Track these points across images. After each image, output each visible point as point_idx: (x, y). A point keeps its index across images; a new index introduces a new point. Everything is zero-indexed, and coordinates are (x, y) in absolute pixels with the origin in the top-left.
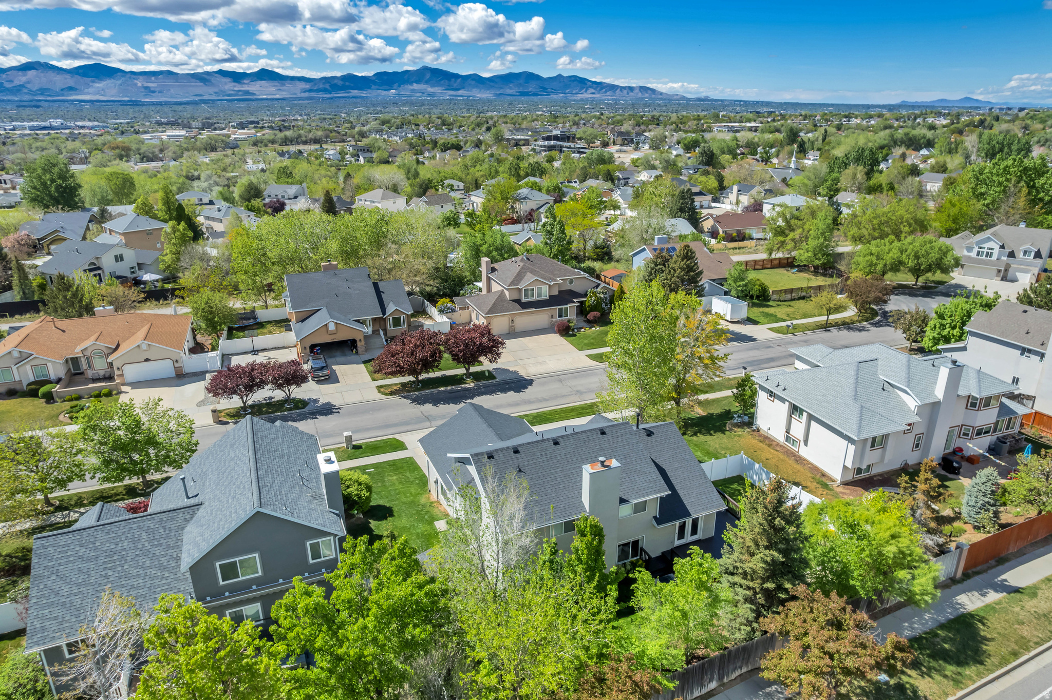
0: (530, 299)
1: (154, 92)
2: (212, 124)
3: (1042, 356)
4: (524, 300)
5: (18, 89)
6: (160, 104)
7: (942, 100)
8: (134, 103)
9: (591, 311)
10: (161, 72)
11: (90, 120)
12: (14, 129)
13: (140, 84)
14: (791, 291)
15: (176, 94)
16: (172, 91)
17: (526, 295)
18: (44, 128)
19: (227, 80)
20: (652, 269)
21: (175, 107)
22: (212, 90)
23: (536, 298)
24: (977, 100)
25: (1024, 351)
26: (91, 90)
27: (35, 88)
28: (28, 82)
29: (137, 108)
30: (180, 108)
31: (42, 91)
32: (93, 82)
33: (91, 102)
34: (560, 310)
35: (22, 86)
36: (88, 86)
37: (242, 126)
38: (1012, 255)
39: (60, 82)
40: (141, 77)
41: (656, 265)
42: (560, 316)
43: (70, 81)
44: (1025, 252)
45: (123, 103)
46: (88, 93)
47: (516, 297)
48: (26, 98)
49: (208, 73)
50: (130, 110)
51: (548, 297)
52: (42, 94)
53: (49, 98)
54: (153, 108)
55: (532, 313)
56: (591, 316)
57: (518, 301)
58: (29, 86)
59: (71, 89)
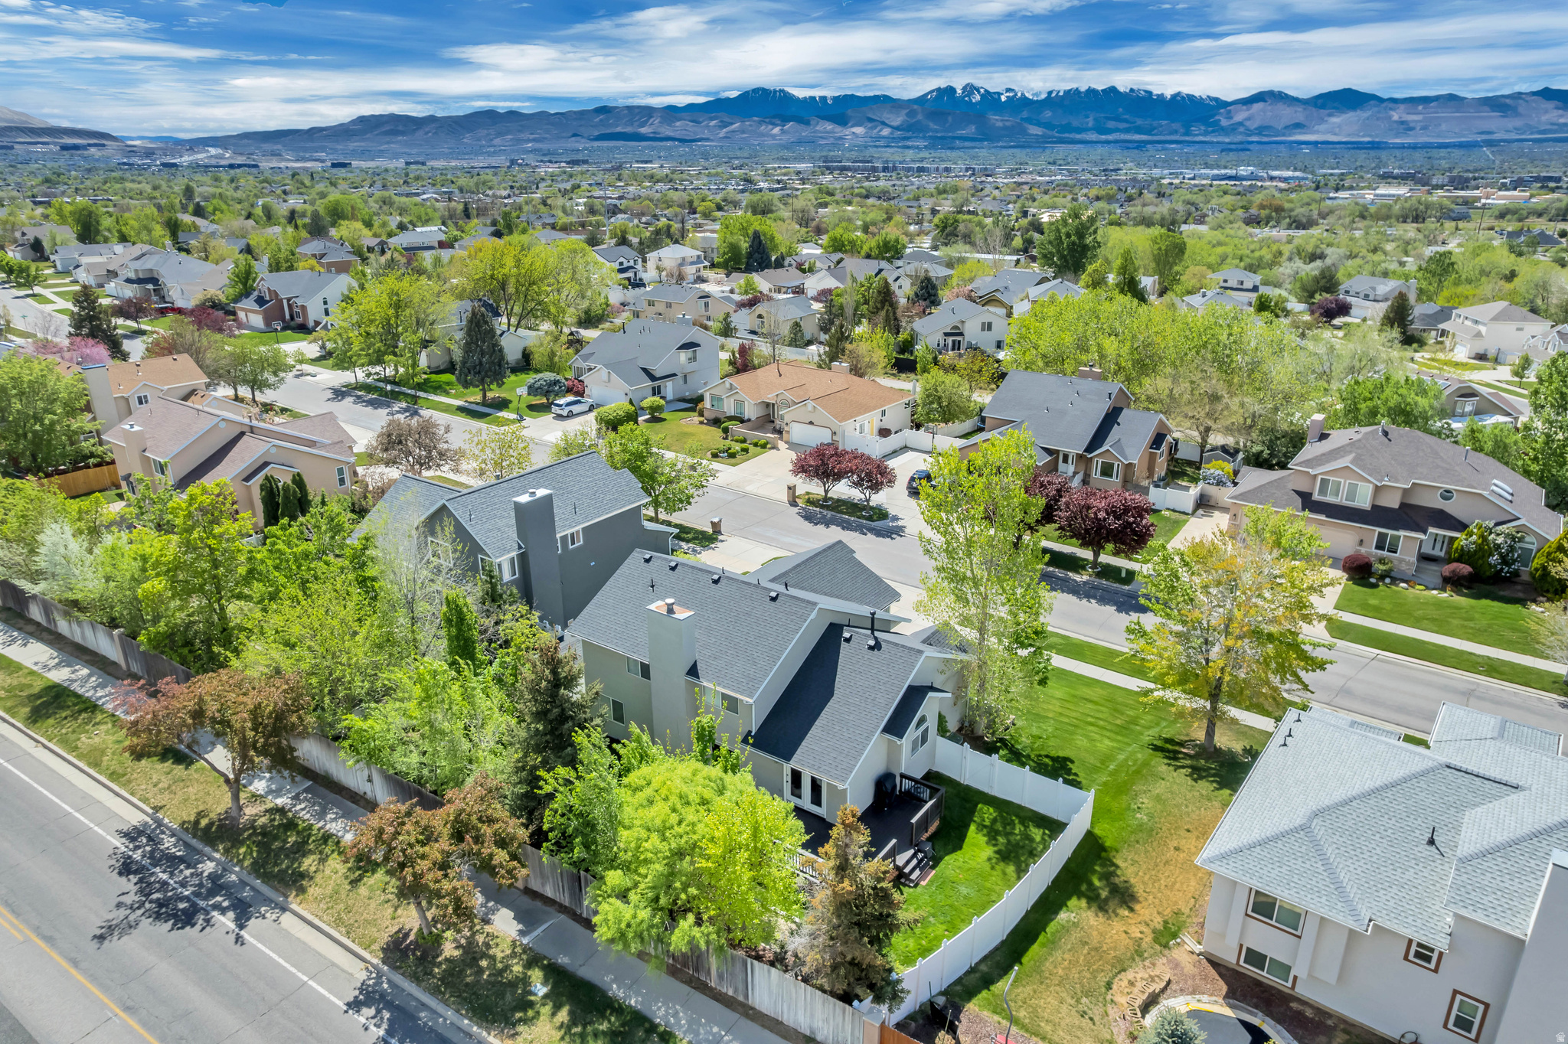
0: (1330, 499)
1: (1411, 129)
2: (1467, 180)
4: (1316, 497)
5: (1233, 129)
6: (1414, 147)
8: (1375, 146)
10: (1437, 98)
11: (1295, 169)
12: (1193, 179)
13: (1396, 117)
15: (1450, 129)
16: (1444, 127)
17: (1323, 491)
18: (1230, 178)
19: (1550, 105)
21: (1434, 153)
22: (1512, 123)
23: (1340, 499)
26: (1322, 127)
27: (1252, 125)
28: (1248, 119)
29: (1373, 153)
30: (1443, 152)
31: (1261, 130)
32: (1330, 115)
33: (1316, 143)
34: (1382, 538)
35: (1240, 124)
36: (1322, 120)
37: (1517, 184)
39: (1287, 114)
40: (1402, 107)
42: (1379, 547)
43: (1298, 114)
45: (1358, 146)
46: (1318, 132)
47: (1305, 488)
48: (1239, 138)
49: (1518, 96)
50: (1362, 155)
51: (1365, 506)
52: (1260, 134)
53: (1265, 139)
54: (1398, 153)
57: (1305, 496)
58: (1248, 123)
59: (1298, 126)
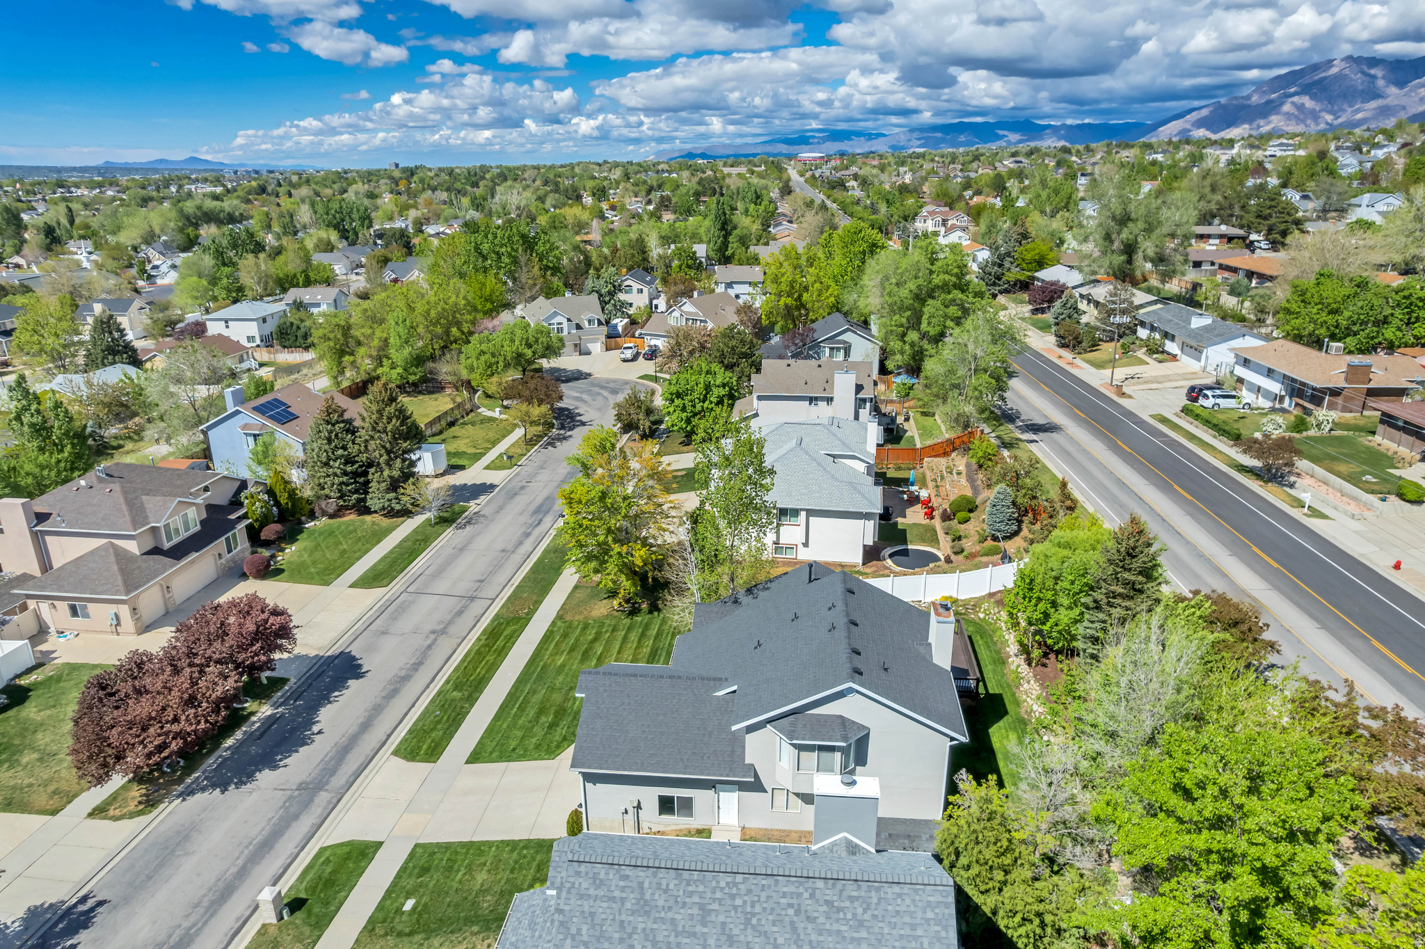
0: (176, 540)
3: (829, 400)
4: (167, 545)
7: (161, 161)
9: (262, 527)
14: (439, 419)
17: (169, 538)
20: (330, 432)
23: (184, 535)
24: (207, 161)
25: (812, 400)
34: (228, 540)
38: (579, 327)
41: (333, 425)
42: (229, 551)
44: (590, 321)
47: (149, 545)
51: (198, 528)
55: (192, 562)
56: (269, 532)
57: (156, 551)
